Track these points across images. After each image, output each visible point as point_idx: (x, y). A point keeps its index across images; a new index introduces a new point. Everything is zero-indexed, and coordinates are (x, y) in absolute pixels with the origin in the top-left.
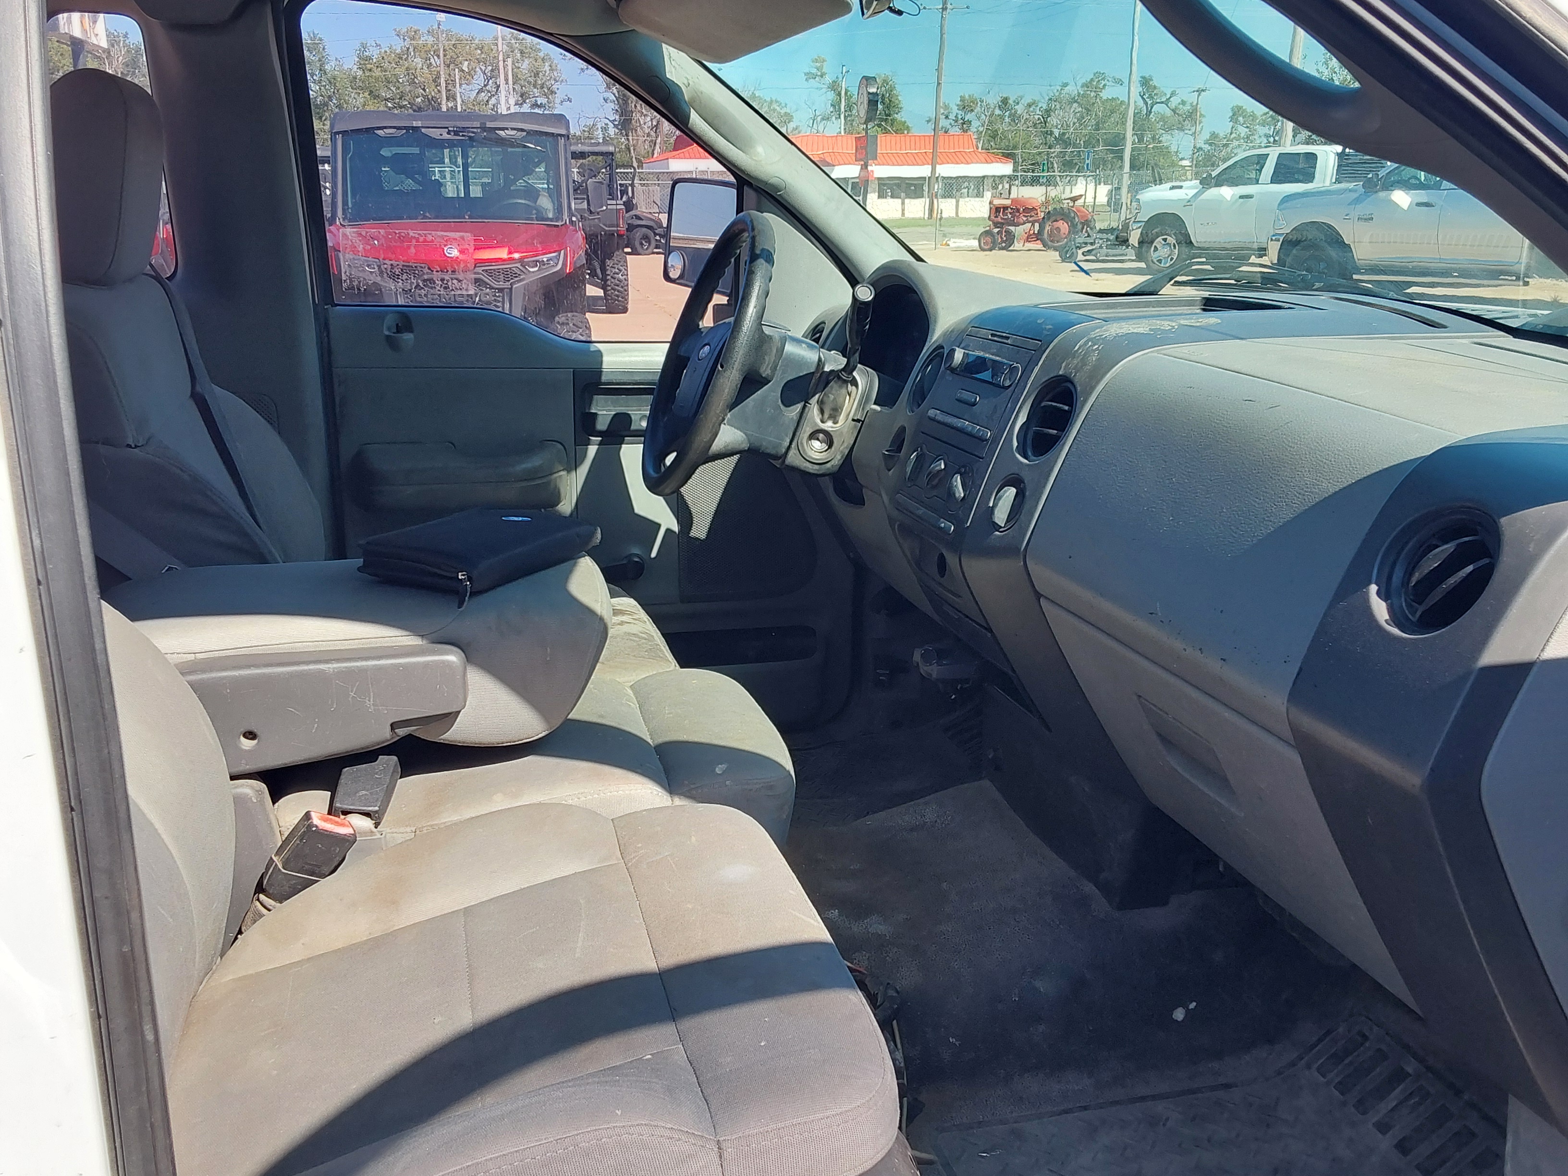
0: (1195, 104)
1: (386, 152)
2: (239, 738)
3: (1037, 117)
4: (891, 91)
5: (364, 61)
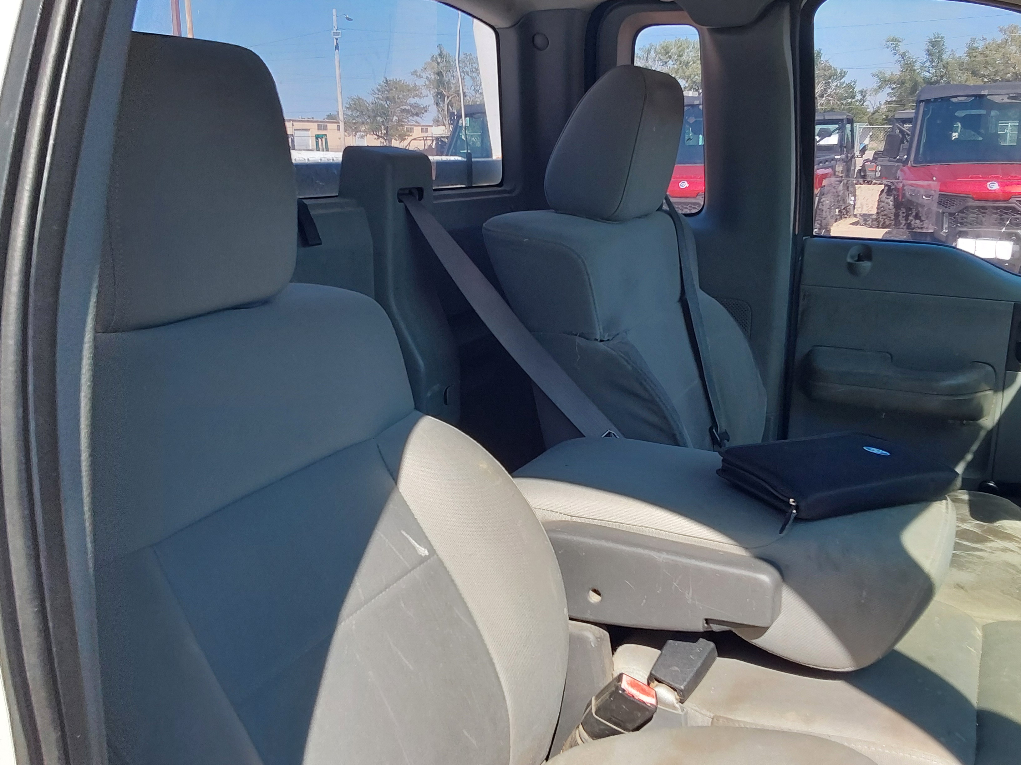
1: (960, 114)
2: (589, 592)
5: (972, 51)
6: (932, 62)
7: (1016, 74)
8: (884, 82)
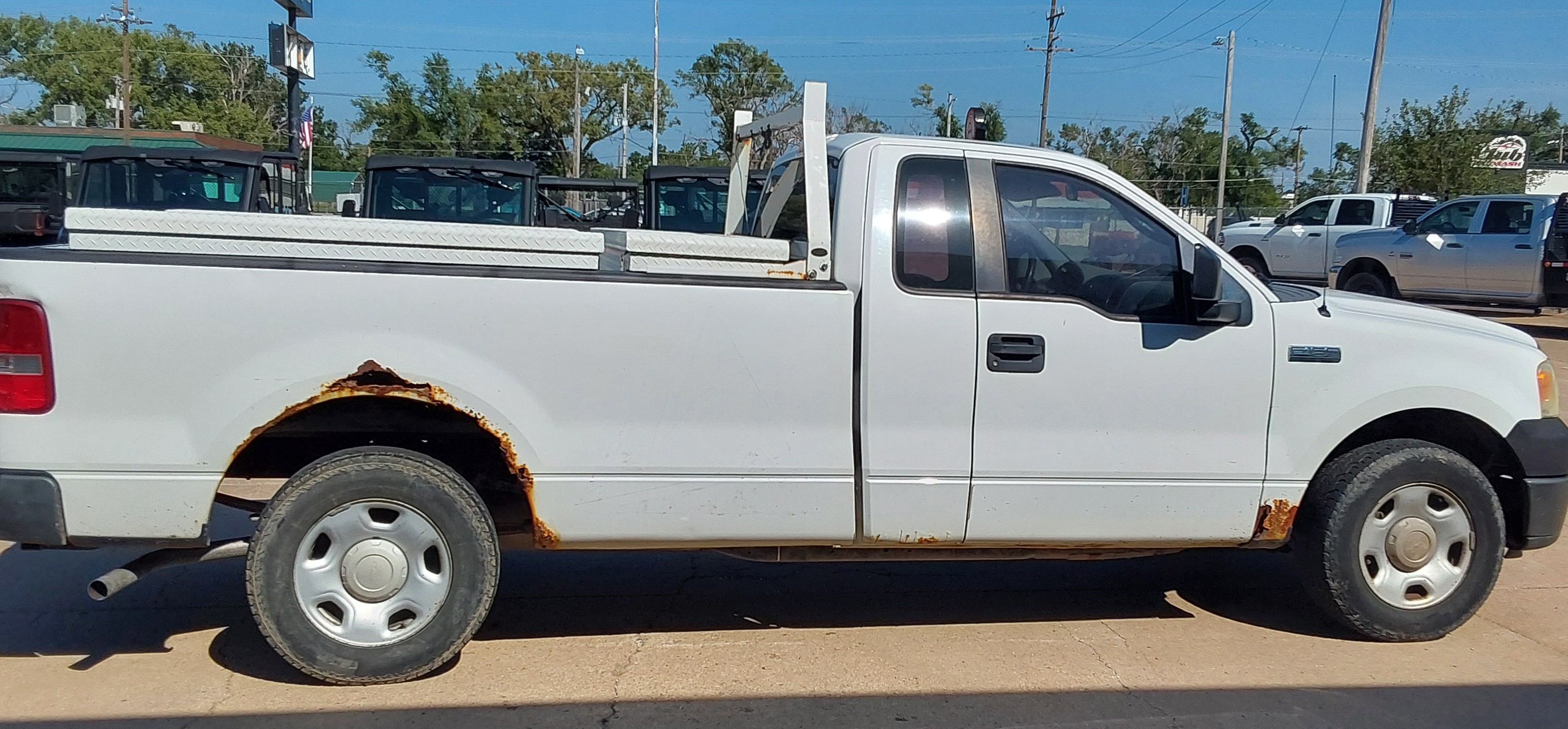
0: (1296, 141)
3: (1137, 148)
4: (996, 119)
5: (484, 80)
6: (434, 93)
7: (543, 119)
8: (370, 113)
